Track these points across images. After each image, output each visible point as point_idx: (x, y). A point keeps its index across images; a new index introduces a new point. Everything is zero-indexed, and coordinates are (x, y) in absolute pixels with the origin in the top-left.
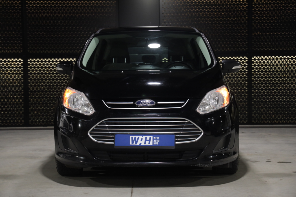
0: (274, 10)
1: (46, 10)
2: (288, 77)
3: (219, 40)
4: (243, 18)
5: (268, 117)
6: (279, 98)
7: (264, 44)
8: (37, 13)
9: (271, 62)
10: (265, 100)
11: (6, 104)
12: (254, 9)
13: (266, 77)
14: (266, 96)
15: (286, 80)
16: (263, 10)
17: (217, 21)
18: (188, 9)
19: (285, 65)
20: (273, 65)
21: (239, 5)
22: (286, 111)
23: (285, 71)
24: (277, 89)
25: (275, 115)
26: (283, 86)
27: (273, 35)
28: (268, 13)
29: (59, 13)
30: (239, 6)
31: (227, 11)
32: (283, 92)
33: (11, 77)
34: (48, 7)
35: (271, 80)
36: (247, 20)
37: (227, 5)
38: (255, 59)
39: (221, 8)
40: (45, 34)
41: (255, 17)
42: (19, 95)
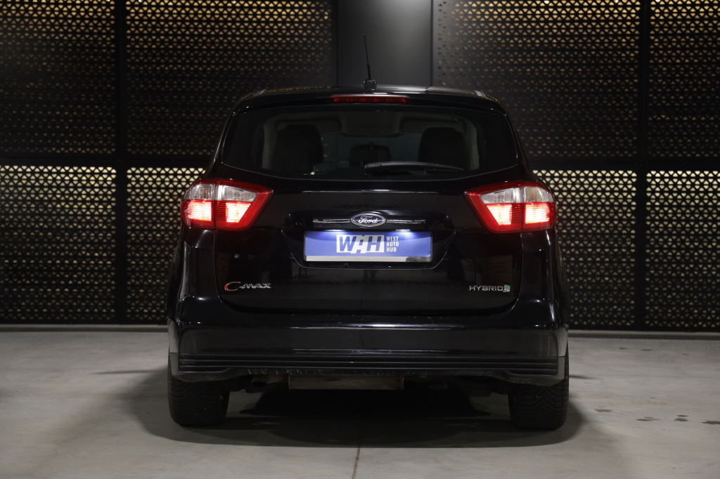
0: (700, 63)
1: (171, 56)
3: (570, 130)
4: (627, 81)
5: (682, 313)
6: (709, 270)
7: (676, 143)
8: (150, 63)
9: (693, 185)
10: (676, 273)
11: (75, 271)
12: (654, 60)
13: (679, 221)
14: (678, 263)
16: (674, 64)
17: (567, 86)
18: (499, 58)
20: (697, 192)
21: (619, 50)
24: (705, 249)
25: (701, 309)
27: (699, 121)
28: (687, 71)
29: (200, 64)
30: (619, 53)
31: (588, 65)
33: (88, 209)
34: (175, 49)
35: (692, 228)
36: (635, 85)
37: (589, 50)
38: (653, 178)
39: (576, 57)
40: (167, 111)
41: (656, 78)
42: (105, 250)
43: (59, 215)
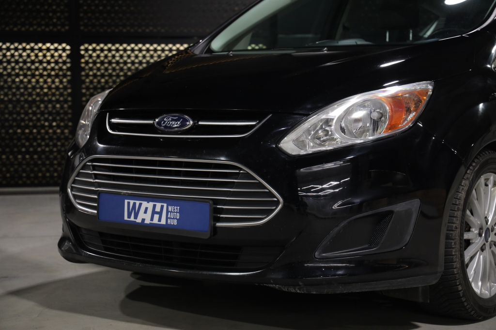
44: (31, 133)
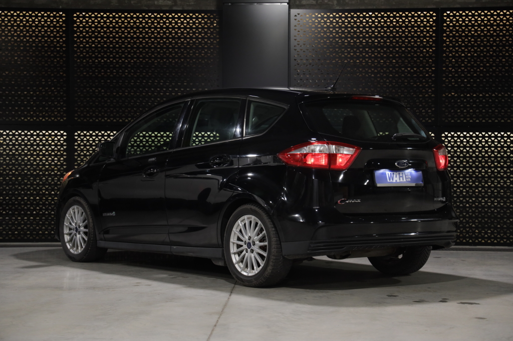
0: (479, 56)
1: (105, 52)
2: (502, 167)
4: (427, 69)
5: (467, 232)
6: (486, 202)
7: (462, 112)
8: (90, 57)
9: (474, 142)
10: (463, 204)
11: (38, 205)
12: (446, 54)
13: (465, 167)
14: (464, 197)
15: (499, 172)
16: (460, 57)
17: (385, 72)
18: (337, 53)
19: (496, 147)
20: (477, 147)
21: (422, 47)
22: (499, 223)
23: (496, 157)
24: (483, 187)
25: (480, 229)
26: (493, 182)
27: (478, 97)
28: (469, 62)
29: (126, 58)
30: (422, 49)
31: (400, 57)
32: (493, 192)
33: (47, 160)
34: (108, 47)
35: (474, 172)
36: (433, 72)
37: (400, 47)
38: (446, 137)
39: (391, 52)
40: (103, 91)
41: (447, 67)
42: (59, 190)
43: (26, 165)
44: (35, 199)
